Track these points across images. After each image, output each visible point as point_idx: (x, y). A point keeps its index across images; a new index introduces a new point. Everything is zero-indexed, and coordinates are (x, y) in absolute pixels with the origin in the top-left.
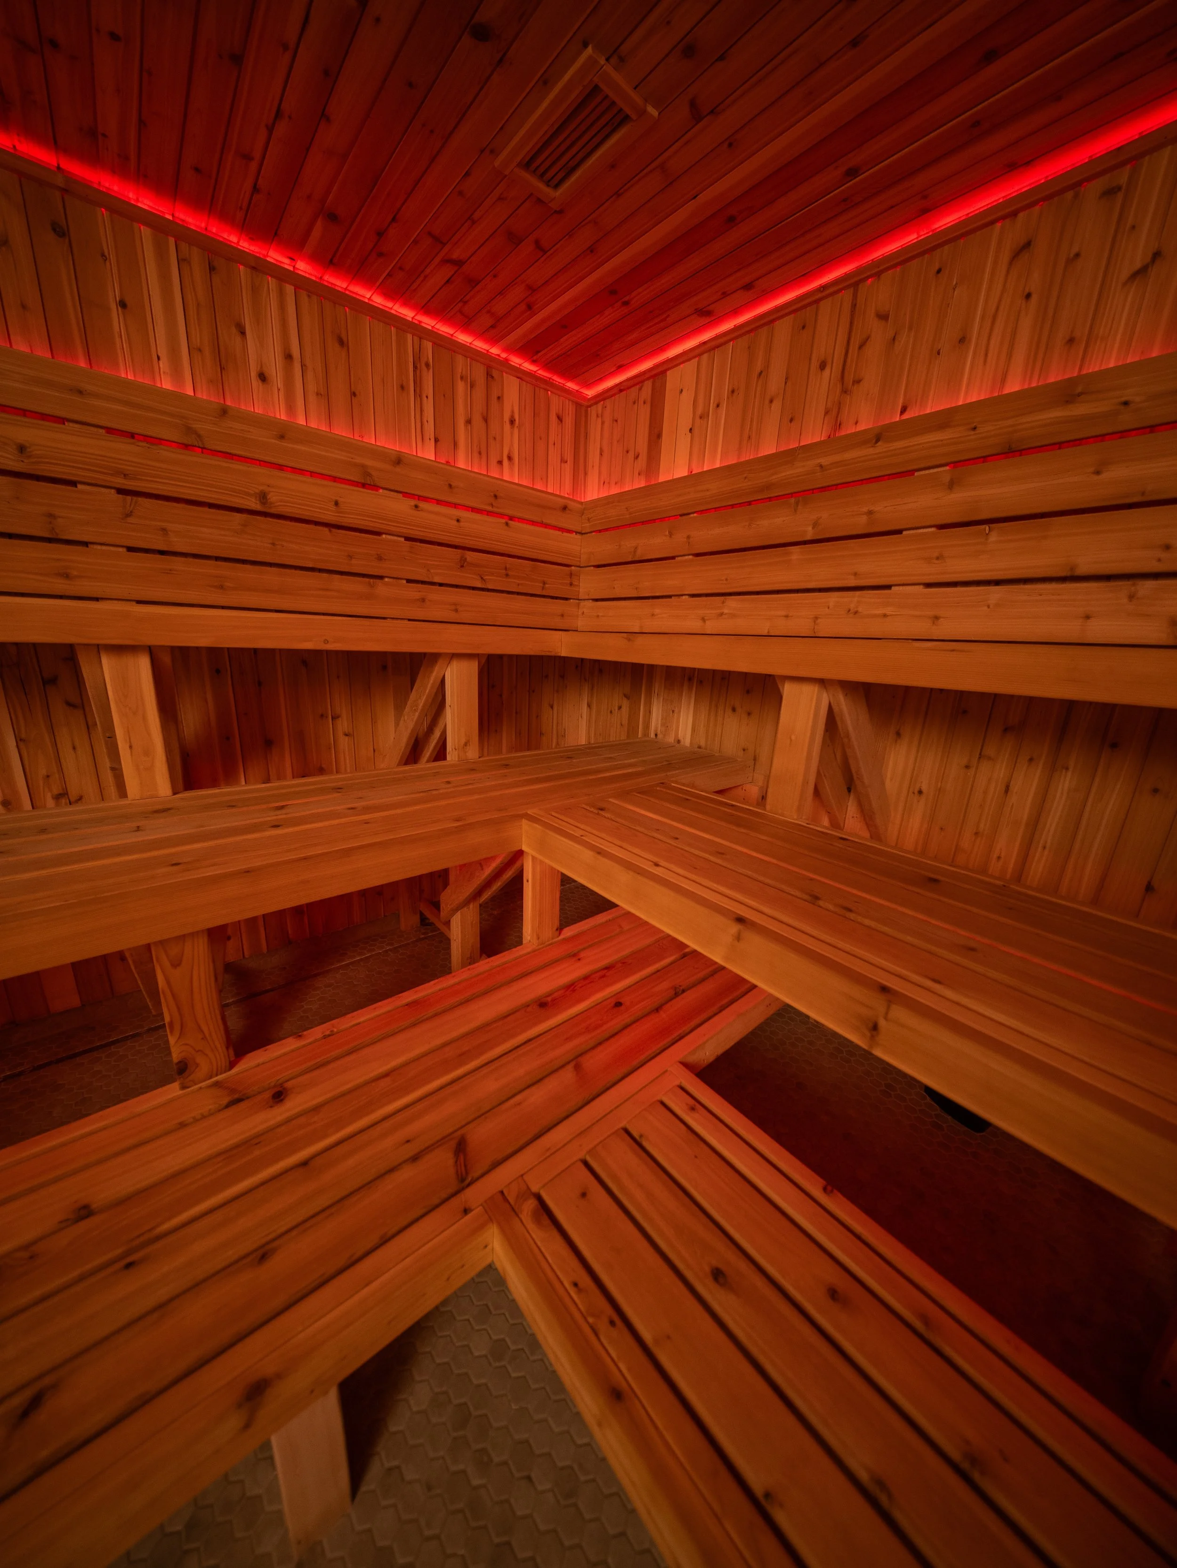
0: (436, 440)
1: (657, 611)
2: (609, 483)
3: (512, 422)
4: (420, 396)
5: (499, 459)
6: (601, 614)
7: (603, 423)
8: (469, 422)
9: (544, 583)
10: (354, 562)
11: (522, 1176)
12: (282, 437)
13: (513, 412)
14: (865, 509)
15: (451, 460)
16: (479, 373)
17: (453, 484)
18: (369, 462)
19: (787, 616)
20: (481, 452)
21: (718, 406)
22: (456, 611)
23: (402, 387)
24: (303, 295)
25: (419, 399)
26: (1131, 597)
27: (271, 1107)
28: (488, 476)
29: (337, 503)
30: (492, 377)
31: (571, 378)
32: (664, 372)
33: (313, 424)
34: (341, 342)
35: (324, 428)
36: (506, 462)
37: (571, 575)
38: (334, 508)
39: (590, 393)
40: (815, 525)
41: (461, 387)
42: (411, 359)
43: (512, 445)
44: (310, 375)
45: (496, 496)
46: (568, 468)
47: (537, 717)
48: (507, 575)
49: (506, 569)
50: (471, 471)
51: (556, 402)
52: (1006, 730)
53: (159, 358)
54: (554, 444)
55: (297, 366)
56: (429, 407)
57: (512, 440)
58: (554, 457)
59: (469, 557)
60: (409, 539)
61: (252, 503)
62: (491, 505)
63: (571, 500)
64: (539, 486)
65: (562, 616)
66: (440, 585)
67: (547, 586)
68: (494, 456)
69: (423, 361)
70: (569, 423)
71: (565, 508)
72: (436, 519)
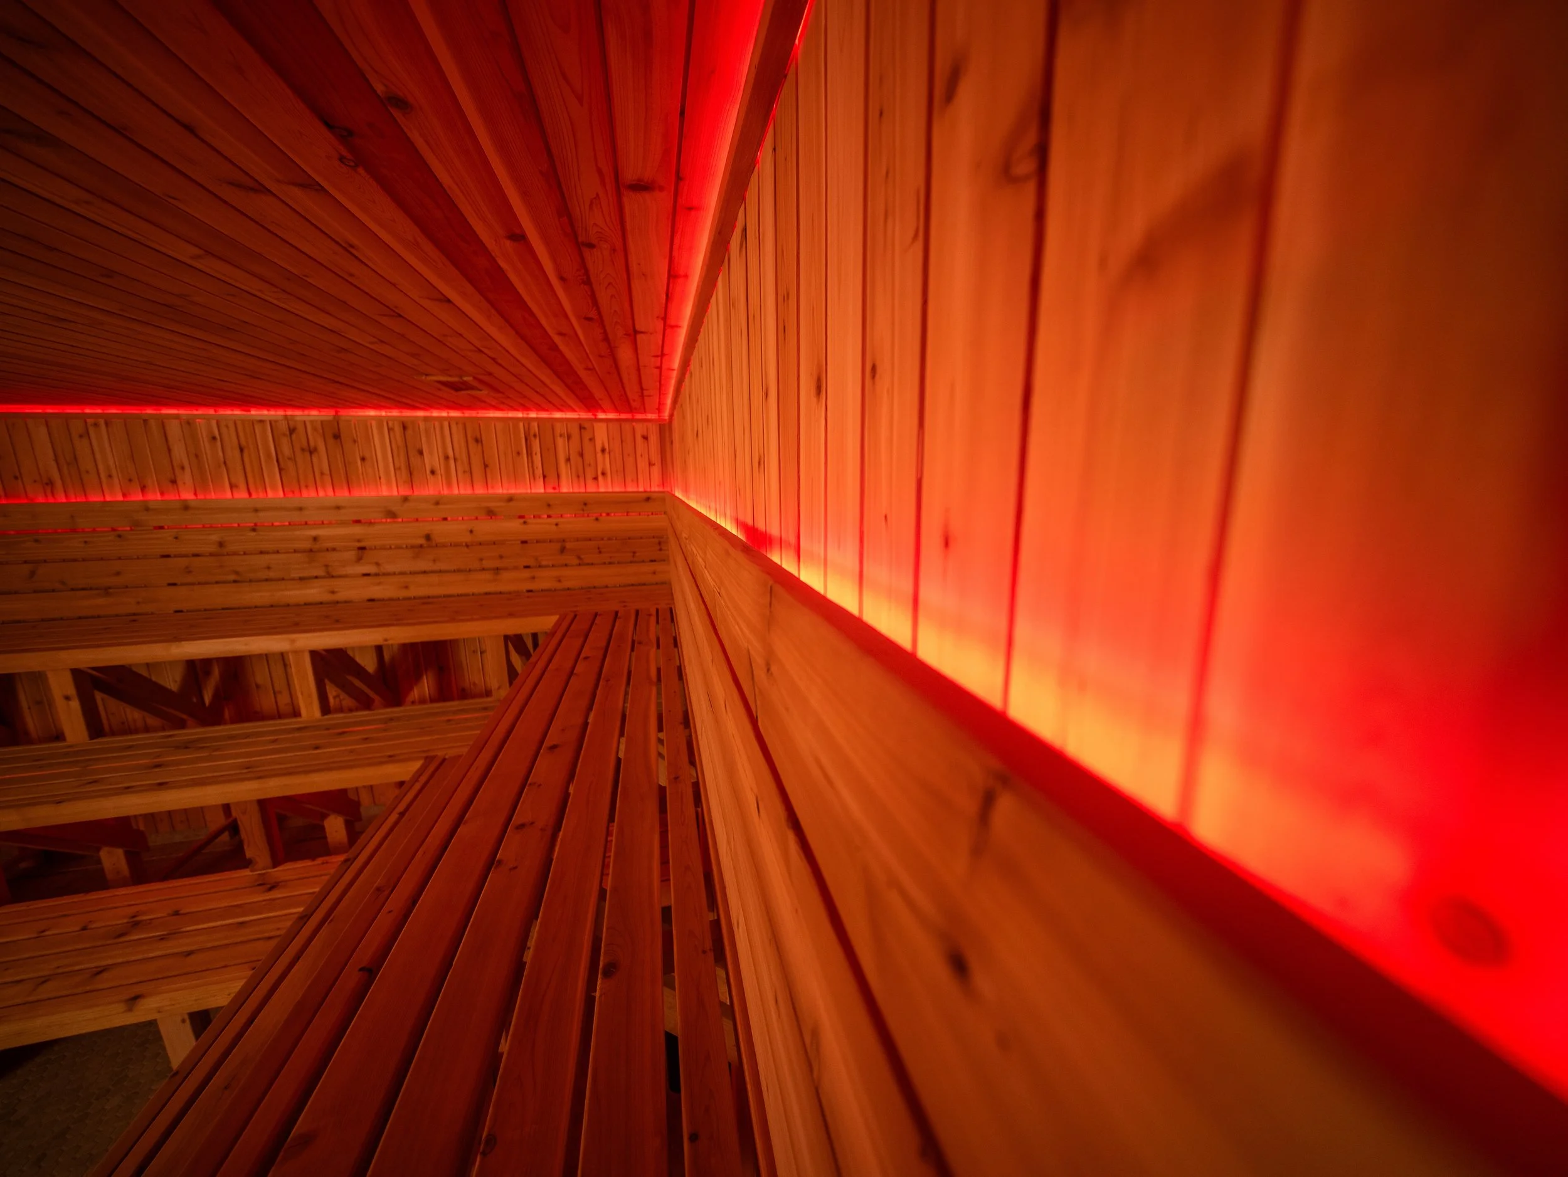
0: (544, 477)
4: (531, 454)
5: (594, 476)
8: (568, 460)
9: (634, 553)
13: (603, 444)
16: (574, 432)
17: (551, 504)
18: (491, 505)
20: (580, 476)
22: (560, 581)
23: (518, 453)
24: (454, 427)
25: (530, 458)
28: (585, 492)
29: (471, 531)
30: (584, 428)
33: (462, 492)
34: (478, 441)
35: (469, 492)
36: (600, 478)
37: (660, 543)
38: (469, 535)
41: (560, 442)
42: (523, 436)
44: (459, 463)
45: (585, 504)
46: (656, 468)
48: (600, 552)
49: (599, 548)
50: (570, 493)
51: (640, 429)
53: (380, 478)
54: (642, 456)
55: (452, 462)
56: (537, 459)
57: (604, 462)
58: (642, 464)
59: (568, 545)
60: (524, 542)
61: (422, 541)
62: (583, 510)
63: (655, 492)
64: (631, 488)
65: (654, 573)
66: (547, 566)
67: (637, 554)
68: (589, 476)
69: (532, 433)
70: (654, 438)
71: (648, 499)
72: (540, 527)
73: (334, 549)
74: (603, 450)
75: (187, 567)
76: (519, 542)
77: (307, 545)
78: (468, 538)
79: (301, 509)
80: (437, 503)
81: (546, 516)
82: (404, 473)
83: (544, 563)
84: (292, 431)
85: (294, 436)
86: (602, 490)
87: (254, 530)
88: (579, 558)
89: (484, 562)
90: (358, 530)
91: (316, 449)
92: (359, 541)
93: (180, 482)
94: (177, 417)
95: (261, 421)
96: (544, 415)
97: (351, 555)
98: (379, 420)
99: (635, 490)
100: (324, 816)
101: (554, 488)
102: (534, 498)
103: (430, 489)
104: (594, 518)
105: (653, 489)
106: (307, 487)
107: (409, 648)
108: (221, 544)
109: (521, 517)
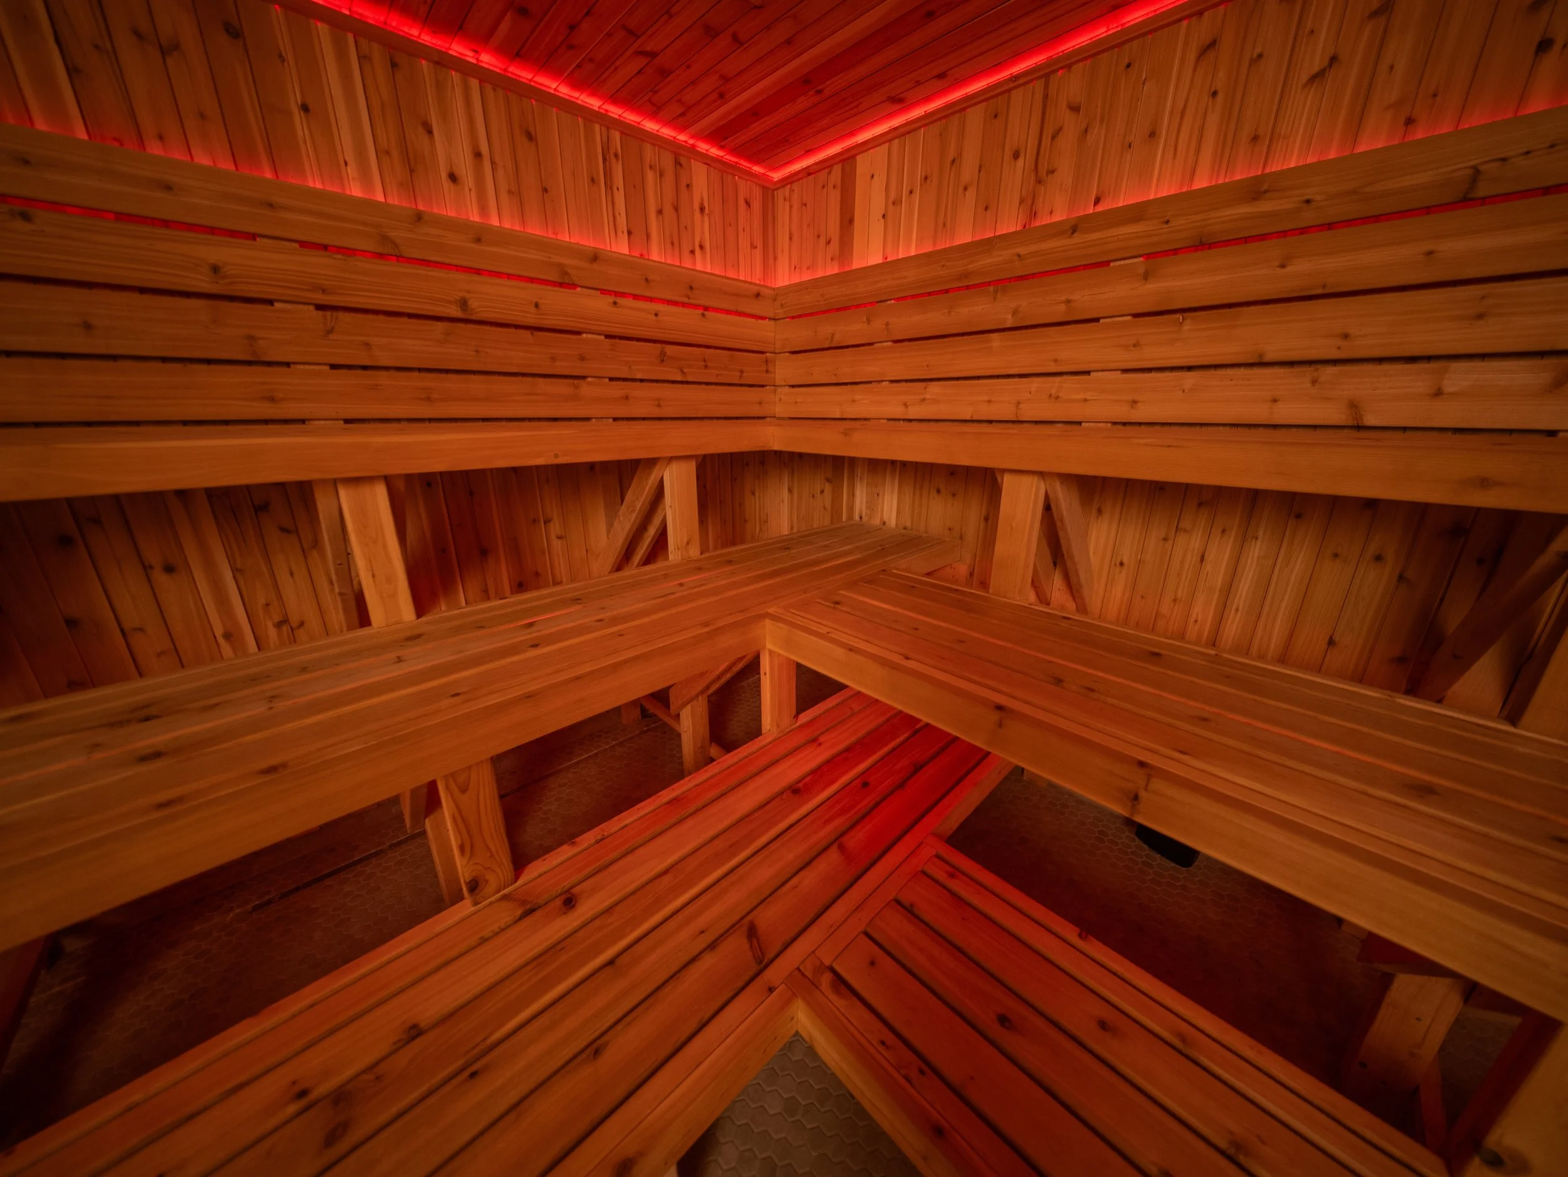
0: (629, 233)
1: (857, 397)
2: (800, 268)
3: (702, 209)
4: (611, 188)
5: (691, 249)
6: (799, 400)
7: (791, 207)
8: (660, 212)
9: (742, 372)
10: (557, 363)
11: (813, 952)
12: (478, 240)
13: (702, 199)
14: (1063, 298)
15: (645, 252)
16: (667, 161)
17: (649, 278)
18: (565, 261)
19: (989, 401)
20: (674, 243)
21: (911, 192)
22: (659, 406)
23: (593, 180)
24: (488, 88)
26: (1314, 382)
27: (565, 913)
28: (683, 268)
29: (537, 305)
30: (681, 165)
31: (757, 163)
32: (854, 156)
33: (507, 225)
34: (530, 137)
35: (517, 228)
36: (698, 251)
37: (767, 361)
38: (533, 310)
39: (776, 176)
40: (1015, 312)
41: (650, 176)
42: (600, 150)
43: (703, 233)
44: (500, 172)
45: (691, 288)
46: (758, 253)
47: (740, 504)
48: (706, 367)
49: (705, 361)
50: (665, 263)
51: (743, 187)
52: (1200, 505)
53: (346, 164)
54: (744, 230)
55: (487, 165)
56: (619, 198)
57: (703, 228)
58: (744, 244)
59: (671, 350)
60: (610, 336)
61: (452, 312)
62: (688, 297)
64: (731, 274)
65: (760, 403)
66: (642, 381)
67: (745, 374)
68: (685, 244)
69: (612, 152)
70: (756, 210)
71: (756, 295)
72: (635, 313)
73: (261, 300)
76: (604, 334)
77: (199, 281)
78: (530, 317)
82: (396, 160)
86: (704, 269)
88: (681, 372)
90: (317, 264)
91: (176, 47)
92: (320, 288)
99: (740, 277)
102: (618, 261)
103: (454, 205)
104: (700, 311)
105: (754, 279)
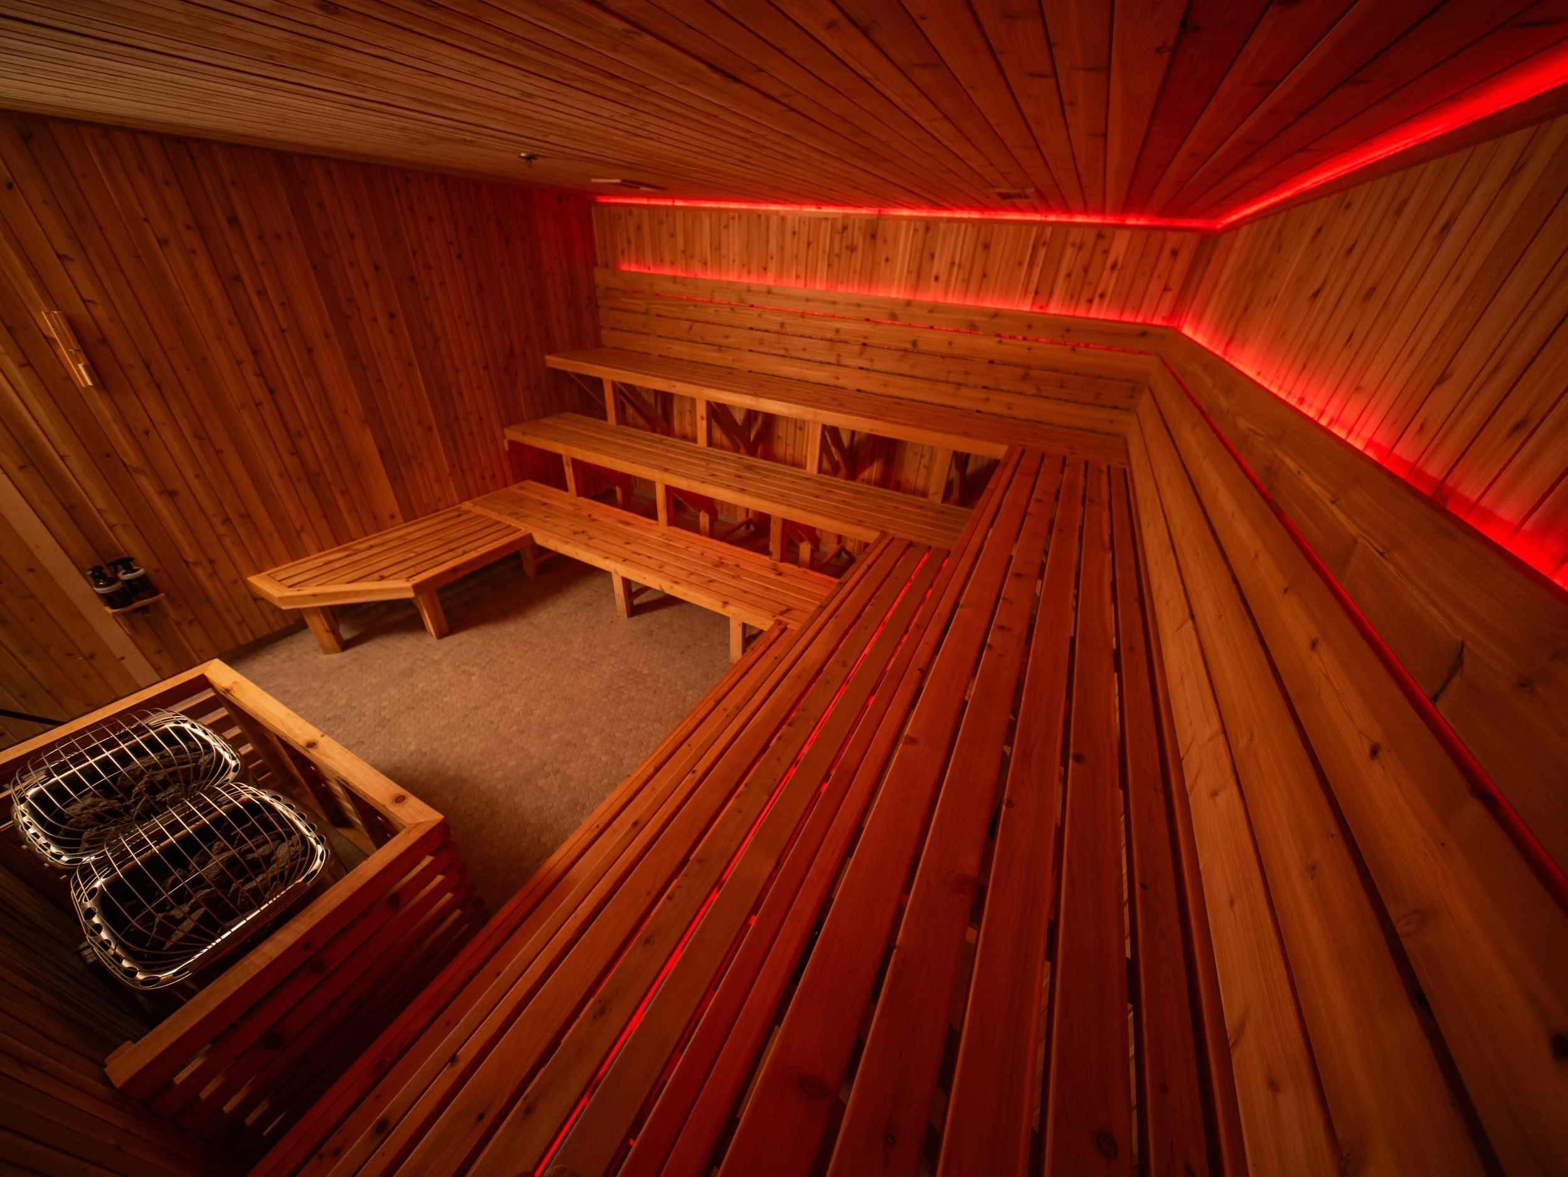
0: (1036, 293)
4: (1033, 265)
5: (1089, 299)
8: (1069, 275)
9: (1099, 394)
13: (1117, 258)
16: (1090, 239)
17: (1032, 326)
18: (976, 318)
20: (1073, 297)
22: (1010, 408)
23: (1019, 263)
24: (970, 228)
25: (1029, 270)
28: (1073, 316)
29: (950, 343)
30: (1103, 237)
31: (1195, 218)
33: (955, 301)
34: (986, 246)
35: (960, 302)
36: (1096, 300)
37: (1133, 389)
38: (948, 347)
41: (1069, 253)
42: (1032, 244)
43: (1108, 285)
45: (1068, 331)
48: (1062, 387)
49: (1061, 382)
50: (1056, 314)
51: (1173, 240)
54: (1160, 276)
55: (956, 269)
56: (1037, 272)
57: (1109, 281)
58: (1155, 287)
59: (1032, 373)
60: (991, 362)
61: (909, 346)
62: (1063, 336)
63: (1156, 326)
64: (1128, 316)
65: (1111, 421)
66: (1003, 391)
67: (1101, 397)
68: (1086, 296)
69: (1043, 240)
70: (1185, 257)
71: (1143, 334)
72: (1013, 349)
73: (846, 342)
74: (1113, 267)
75: (761, 340)
76: (987, 361)
77: (830, 335)
78: (945, 349)
79: (834, 303)
80: (931, 311)
81: (1021, 338)
82: (914, 276)
83: (1003, 387)
84: (845, 228)
85: (845, 234)
86: (1092, 315)
87: (803, 317)
88: (1038, 389)
89: (951, 375)
90: (866, 327)
91: (856, 248)
92: (865, 337)
93: (768, 270)
94: (777, 212)
95: (826, 219)
96: (1064, 219)
97: (857, 349)
98: (909, 219)
99: (1131, 319)
100: (802, 540)
101: (1041, 307)
102: (1018, 316)
103: (931, 295)
104: (1070, 347)
105: (1154, 322)
106: (842, 282)
107: (872, 438)
108: (782, 325)
109: (998, 335)
